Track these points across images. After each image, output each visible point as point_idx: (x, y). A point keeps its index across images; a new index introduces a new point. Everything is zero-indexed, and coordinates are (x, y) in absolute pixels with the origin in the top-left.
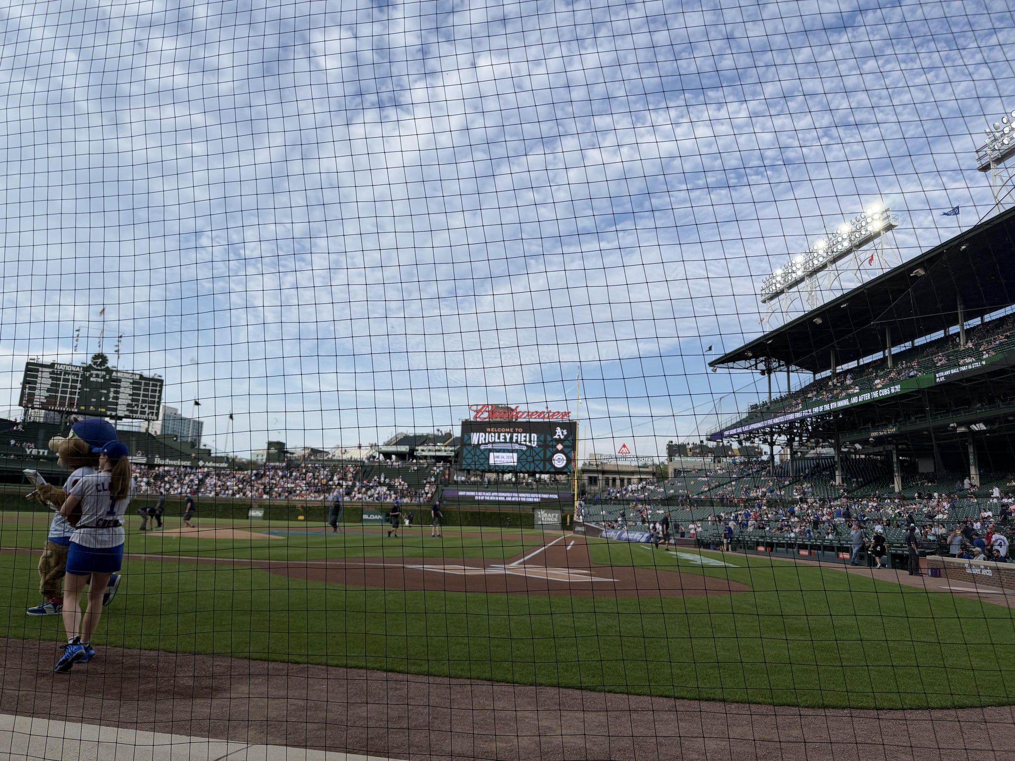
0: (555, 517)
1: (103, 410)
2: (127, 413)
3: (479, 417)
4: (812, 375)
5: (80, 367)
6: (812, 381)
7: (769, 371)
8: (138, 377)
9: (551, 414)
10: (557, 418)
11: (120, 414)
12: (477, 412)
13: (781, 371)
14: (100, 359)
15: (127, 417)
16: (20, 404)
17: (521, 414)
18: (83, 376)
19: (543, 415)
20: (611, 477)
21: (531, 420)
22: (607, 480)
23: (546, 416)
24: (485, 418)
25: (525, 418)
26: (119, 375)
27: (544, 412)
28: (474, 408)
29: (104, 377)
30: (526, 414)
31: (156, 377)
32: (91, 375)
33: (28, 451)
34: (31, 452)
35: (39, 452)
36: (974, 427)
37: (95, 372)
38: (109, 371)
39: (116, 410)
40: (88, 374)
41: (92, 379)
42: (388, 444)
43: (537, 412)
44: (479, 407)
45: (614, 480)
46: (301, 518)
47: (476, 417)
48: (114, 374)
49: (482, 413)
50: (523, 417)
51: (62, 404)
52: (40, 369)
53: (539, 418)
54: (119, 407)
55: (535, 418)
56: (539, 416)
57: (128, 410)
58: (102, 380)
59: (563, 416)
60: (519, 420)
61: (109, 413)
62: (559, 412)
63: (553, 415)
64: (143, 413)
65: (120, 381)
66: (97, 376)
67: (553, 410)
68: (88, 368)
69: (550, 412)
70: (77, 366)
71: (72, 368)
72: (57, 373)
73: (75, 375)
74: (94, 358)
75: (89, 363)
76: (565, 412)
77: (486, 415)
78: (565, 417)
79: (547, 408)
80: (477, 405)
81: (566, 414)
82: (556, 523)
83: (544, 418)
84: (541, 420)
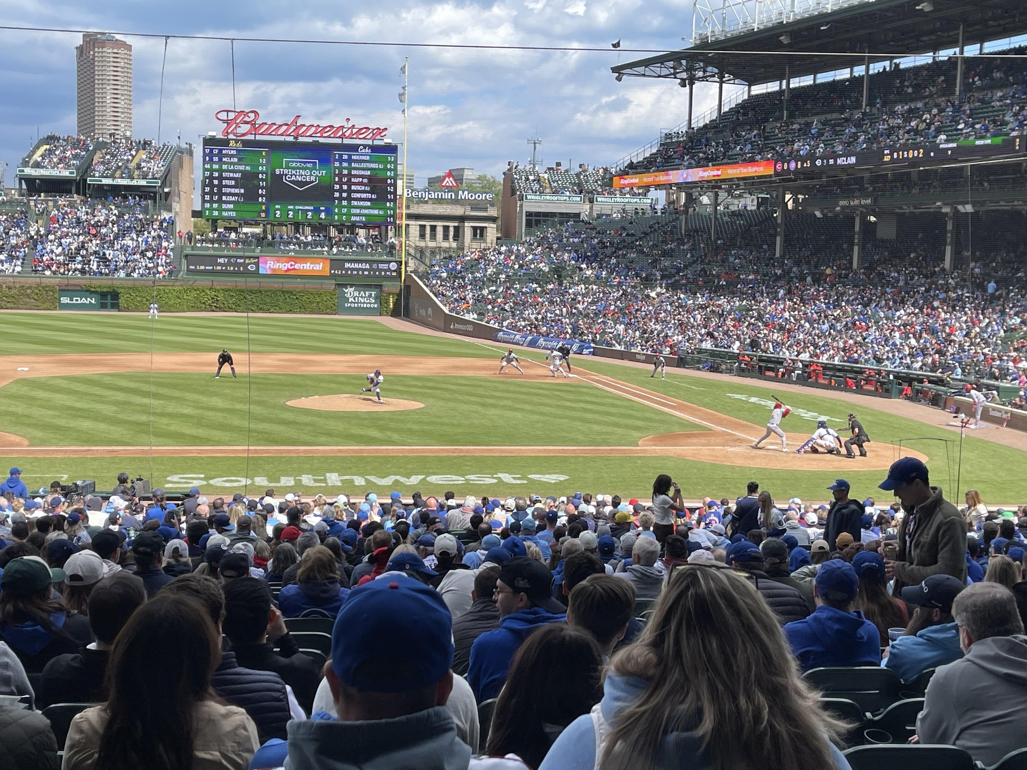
0: (370, 296)
3: (232, 132)
4: (747, 88)
6: (746, 97)
7: (692, 81)
9: (355, 131)
10: (364, 138)
12: (229, 123)
13: (707, 81)
17: (304, 128)
19: (340, 133)
20: (428, 224)
21: (321, 140)
22: (423, 227)
23: (347, 134)
24: (243, 134)
25: (310, 136)
27: (343, 127)
28: (223, 116)
30: (313, 129)
36: (960, 208)
43: (331, 127)
44: (232, 116)
45: (433, 228)
47: (226, 132)
49: (237, 127)
50: (308, 134)
53: (334, 137)
55: (329, 137)
56: (335, 133)
59: (375, 135)
60: (301, 139)
62: (368, 128)
63: (358, 133)
67: (359, 126)
69: (353, 127)
76: (378, 129)
77: (245, 128)
78: (378, 137)
79: (348, 120)
80: (228, 111)
81: (380, 131)
82: (372, 306)
83: (342, 137)
84: (339, 141)
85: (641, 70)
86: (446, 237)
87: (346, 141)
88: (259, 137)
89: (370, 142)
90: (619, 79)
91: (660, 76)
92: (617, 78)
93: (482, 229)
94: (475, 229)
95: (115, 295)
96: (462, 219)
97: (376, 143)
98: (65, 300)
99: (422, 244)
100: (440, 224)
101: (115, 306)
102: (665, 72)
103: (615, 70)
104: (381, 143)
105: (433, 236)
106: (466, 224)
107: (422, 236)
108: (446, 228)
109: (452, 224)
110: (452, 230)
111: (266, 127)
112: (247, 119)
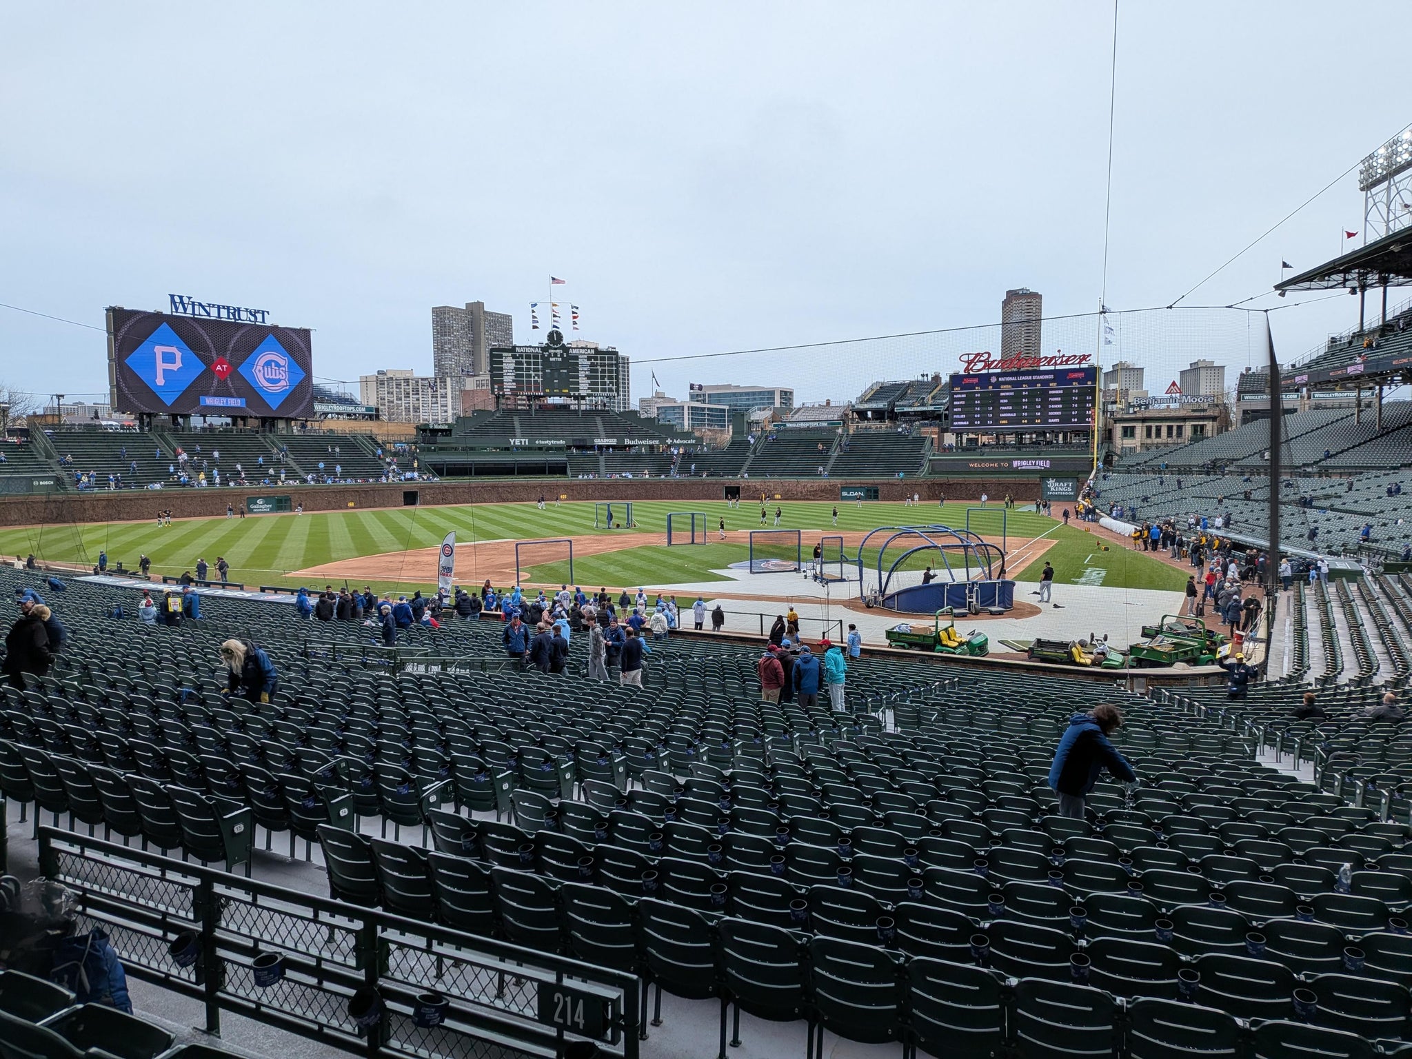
0: (1068, 486)
1: (567, 391)
2: (589, 392)
3: (971, 369)
5: (538, 348)
7: (1363, 288)
8: (593, 351)
9: (1064, 359)
10: (1072, 364)
11: (583, 393)
12: (969, 362)
14: (555, 337)
15: (589, 395)
16: (493, 392)
17: (1025, 361)
18: (543, 356)
19: (1054, 361)
20: (1154, 425)
21: (1039, 368)
22: (1149, 429)
23: (1058, 362)
24: (979, 370)
26: (575, 351)
27: (1055, 357)
28: (965, 358)
29: (562, 355)
31: (610, 350)
32: (550, 355)
33: (512, 441)
34: (514, 442)
35: (521, 442)
37: (552, 351)
38: (565, 349)
39: (578, 390)
40: (546, 354)
41: (551, 359)
42: (863, 400)
43: (1045, 358)
44: (971, 357)
45: (1158, 429)
46: (778, 496)
47: (967, 369)
48: (571, 351)
49: (975, 365)
50: (1028, 365)
51: (529, 389)
52: (504, 354)
53: (1049, 365)
54: (581, 387)
55: (1044, 365)
56: (1049, 362)
57: (589, 389)
58: (560, 359)
59: (1081, 360)
60: (1023, 370)
61: (572, 394)
62: (1075, 356)
63: (1067, 360)
64: (604, 390)
65: (576, 358)
66: (555, 355)
67: (1068, 355)
68: (544, 349)
69: (1063, 356)
70: (535, 347)
71: (532, 350)
72: (521, 356)
73: (536, 357)
74: (551, 336)
75: (545, 341)
76: (1084, 355)
77: (980, 365)
78: (1084, 362)
79: (1059, 351)
80: (968, 354)
81: (1084, 358)
82: (1070, 493)
83: (1055, 364)
84: (1052, 368)
85: (1306, 284)
86: (1170, 434)
87: (1058, 367)
88: (991, 371)
89: (1077, 366)
90: (1283, 295)
91: (1326, 288)
92: (1280, 294)
93: (1202, 427)
94: (1195, 427)
95: (876, 491)
96: (1184, 419)
97: (1082, 366)
98: (844, 494)
99: (1149, 441)
100: (1164, 426)
101: (876, 498)
102: (1331, 284)
103: (1277, 287)
104: (1086, 366)
105: (1158, 434)
106: (1187, 423)
107: (1149, 435)
108: (1170, 428)
109: (1175, 424)
110: (1175, 428)
111: (996, 363)
112: (982, 358)
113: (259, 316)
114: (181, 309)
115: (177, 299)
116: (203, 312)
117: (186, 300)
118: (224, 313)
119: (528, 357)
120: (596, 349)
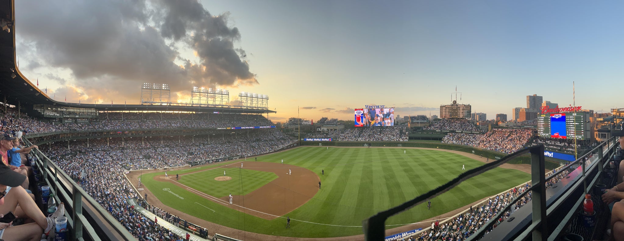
1: (457, 116)
2: (463, 117)
14: (455, 102)
18: (452, 107)
24: (546, 113)
26: (459, 106)
31: (469, 105)
34: (437, 131)
35: (439, 131)
37: (454, 106)
38: (457, 105)
39: (460, 116)
49: (545, 111)
52: (443, 107)
64: (466, 116)
65: (460, 108)
66: (455, 107)
68: (452, 105)
71: (449, 106)
72: (446, 108)
73: (450, 108)
74: (453, 102)
75: (452, 103)
113: (383, 107)
114: (367, 107)
115: (367, 106)
116: (371, 107)
117: (368, 106)
118: (375, 107)
119: (448, 108)
120: (465, 105)
